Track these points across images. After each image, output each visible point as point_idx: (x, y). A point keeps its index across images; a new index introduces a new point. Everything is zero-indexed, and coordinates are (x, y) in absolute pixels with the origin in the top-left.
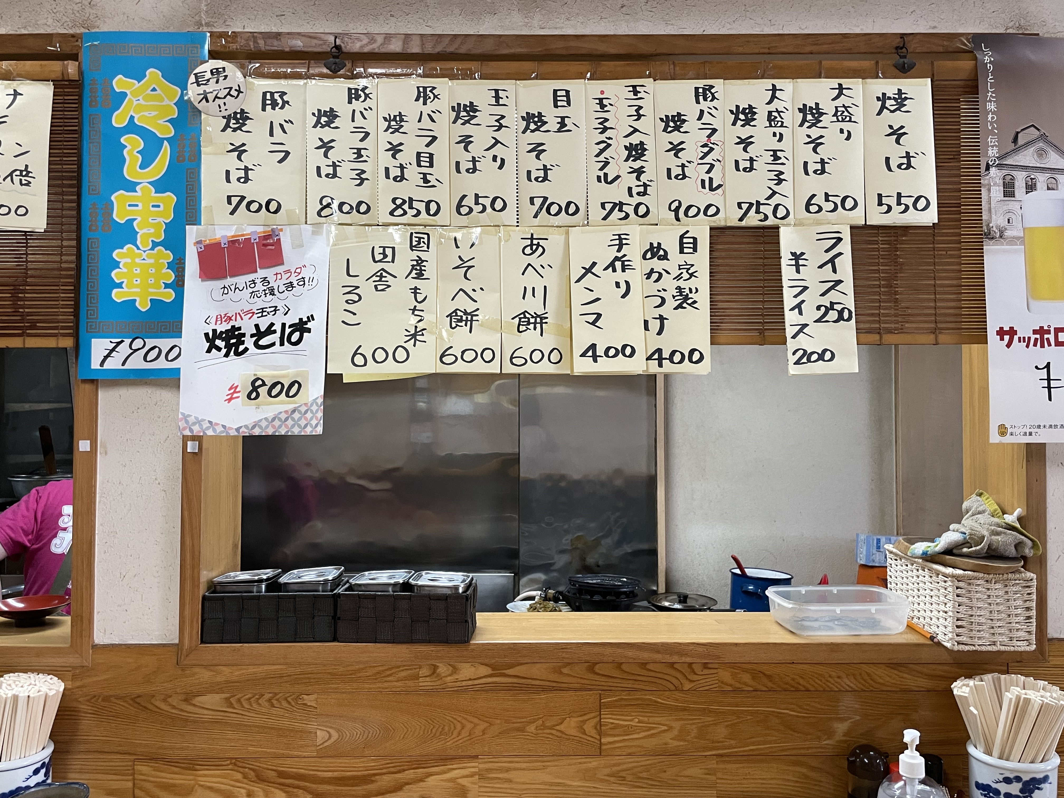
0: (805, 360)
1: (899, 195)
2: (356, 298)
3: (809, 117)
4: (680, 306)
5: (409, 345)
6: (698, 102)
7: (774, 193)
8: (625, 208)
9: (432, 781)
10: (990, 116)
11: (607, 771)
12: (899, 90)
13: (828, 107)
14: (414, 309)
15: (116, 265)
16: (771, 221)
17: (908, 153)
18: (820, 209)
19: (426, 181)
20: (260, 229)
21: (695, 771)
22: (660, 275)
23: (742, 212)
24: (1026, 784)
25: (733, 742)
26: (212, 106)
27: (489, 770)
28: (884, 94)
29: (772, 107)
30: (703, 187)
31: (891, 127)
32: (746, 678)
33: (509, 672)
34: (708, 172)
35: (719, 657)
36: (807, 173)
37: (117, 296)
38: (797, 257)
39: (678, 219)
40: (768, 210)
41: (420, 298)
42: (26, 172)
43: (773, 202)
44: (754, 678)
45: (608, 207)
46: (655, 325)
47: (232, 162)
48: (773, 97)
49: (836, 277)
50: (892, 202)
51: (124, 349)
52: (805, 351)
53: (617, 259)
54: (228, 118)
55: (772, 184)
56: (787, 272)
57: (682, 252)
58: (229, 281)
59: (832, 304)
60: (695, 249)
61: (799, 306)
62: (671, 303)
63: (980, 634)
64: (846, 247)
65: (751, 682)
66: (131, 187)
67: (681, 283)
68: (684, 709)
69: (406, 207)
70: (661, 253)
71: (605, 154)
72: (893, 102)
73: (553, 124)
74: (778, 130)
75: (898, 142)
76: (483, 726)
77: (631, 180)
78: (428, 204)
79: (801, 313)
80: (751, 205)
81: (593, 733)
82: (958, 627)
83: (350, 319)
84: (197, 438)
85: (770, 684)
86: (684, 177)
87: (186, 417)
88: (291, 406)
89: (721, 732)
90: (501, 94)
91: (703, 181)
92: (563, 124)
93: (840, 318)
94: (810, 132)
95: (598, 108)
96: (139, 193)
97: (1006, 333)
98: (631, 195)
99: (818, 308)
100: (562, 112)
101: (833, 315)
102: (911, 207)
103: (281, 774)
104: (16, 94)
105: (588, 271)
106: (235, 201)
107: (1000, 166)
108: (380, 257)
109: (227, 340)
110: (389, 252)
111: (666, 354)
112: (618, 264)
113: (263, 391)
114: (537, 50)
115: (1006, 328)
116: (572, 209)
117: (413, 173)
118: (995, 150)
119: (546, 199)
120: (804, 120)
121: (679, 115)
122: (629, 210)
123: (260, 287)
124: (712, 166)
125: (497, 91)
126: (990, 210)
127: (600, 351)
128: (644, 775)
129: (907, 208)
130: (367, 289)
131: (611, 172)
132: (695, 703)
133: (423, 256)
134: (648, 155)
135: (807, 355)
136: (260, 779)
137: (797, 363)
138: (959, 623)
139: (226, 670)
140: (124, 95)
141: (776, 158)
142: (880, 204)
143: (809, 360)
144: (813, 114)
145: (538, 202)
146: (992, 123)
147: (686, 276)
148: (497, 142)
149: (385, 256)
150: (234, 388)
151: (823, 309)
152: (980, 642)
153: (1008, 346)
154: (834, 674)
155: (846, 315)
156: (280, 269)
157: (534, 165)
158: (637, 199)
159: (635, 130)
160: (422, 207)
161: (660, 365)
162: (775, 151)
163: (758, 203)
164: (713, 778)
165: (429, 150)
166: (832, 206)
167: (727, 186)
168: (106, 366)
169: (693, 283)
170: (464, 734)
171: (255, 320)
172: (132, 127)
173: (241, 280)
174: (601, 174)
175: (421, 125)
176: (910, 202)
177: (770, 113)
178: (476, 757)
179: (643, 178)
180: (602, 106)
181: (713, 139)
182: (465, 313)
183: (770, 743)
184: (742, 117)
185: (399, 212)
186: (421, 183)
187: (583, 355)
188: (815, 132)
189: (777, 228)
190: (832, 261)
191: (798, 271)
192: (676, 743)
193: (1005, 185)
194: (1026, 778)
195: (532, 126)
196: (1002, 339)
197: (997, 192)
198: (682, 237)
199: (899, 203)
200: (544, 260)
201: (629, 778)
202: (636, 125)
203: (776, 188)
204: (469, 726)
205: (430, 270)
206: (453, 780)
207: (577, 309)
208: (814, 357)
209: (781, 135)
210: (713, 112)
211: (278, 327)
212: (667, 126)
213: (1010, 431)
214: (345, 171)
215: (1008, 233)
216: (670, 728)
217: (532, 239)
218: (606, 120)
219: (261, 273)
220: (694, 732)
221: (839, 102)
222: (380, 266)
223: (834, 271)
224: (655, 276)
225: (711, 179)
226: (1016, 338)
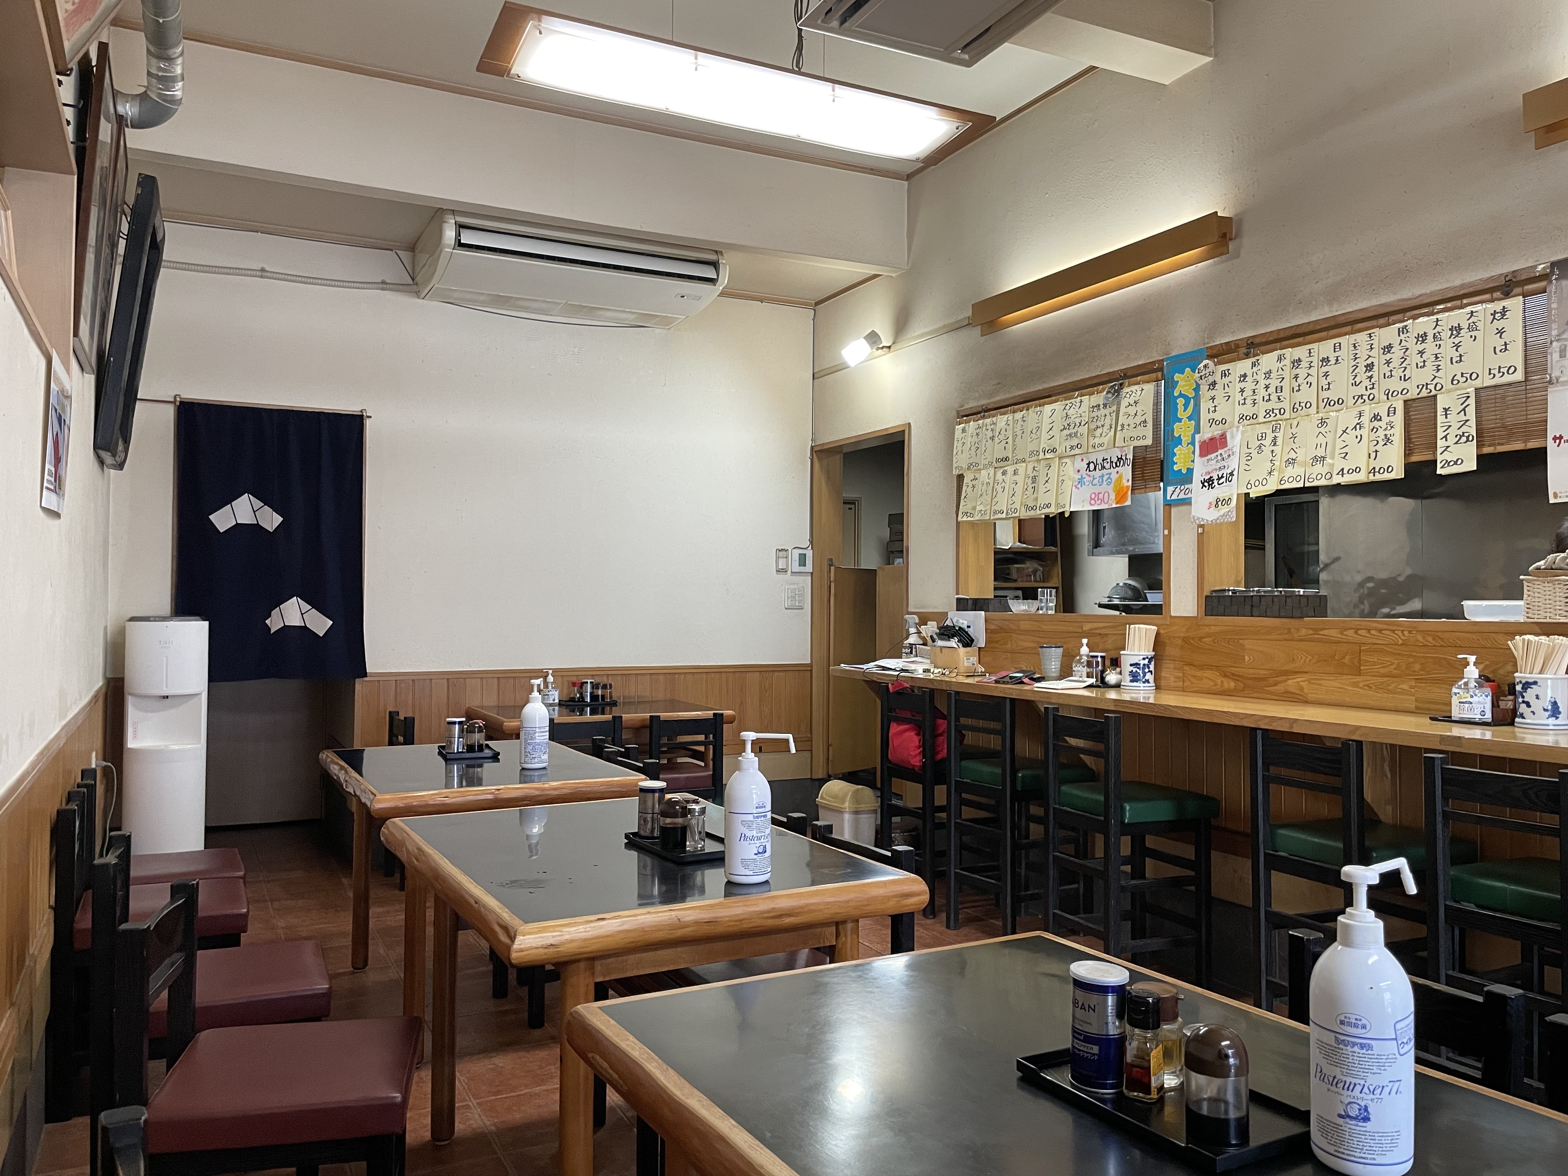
0: (1446, 465)
1: (1500, 367)
2: (1250, 458)
3: (1455, 332)
4: (1385, 444)
5: (1268, 478)
6: (1399, 336)
7: (1435, 377)
8: (1364, 397)
9: (1290, 682)
10: (1553, 312)
11: (1364, 683)
12: (1504, 307)
13: (1465, 325)
14: (1271, 461)
15: (1175, 455)
16: (1434, 393)
17: (1505, 342)
18: (1459, 382)
19: (1279, 399)
20: (1220, 432)
21: (1405, 686)
22: (1377, 429)
23: (1419, 390)
24: (1524, 685)
25: (1423, 672)
26: (1204, 381)
27: (1312, 679)
28: (1495, 311)
29: (1436, 331)
30: (1401, 380)
31: (1497, 329)
32: (1430, 639)
33: (1321, 633)
34: (1403, 372)
35: (1416, 628)
36: (1452, 363)
37: (1176, 468)
38: (1446, 410)
39: (1388, 399)
40: (1431, 387)
41: (1274, 455)
42: (1145, 422)
43: (1434, 382)
44: (1434, 639)
45: (1356, 398)
46: (1373, 455)
47: (1210, 405)
48: (1437, 325)
49: (1466, 418)
50: (1496, 372)
51: (1178, 490)
52: (1447, 461)
53: (1358, 424)
54: (1210, 385)
55: (1434, 373)
56: (1440, 419)
57: (1388, 416)
58: (1209, 457)
59: (1463, 433)
60: (1394, 413)
61: (1446, 437)
62: (1381, 443)
63: (1539, 612)
64: (1472, 401)
65: (1432, 641)
66: (1180, 420)
67: (1387, 432)
68: (1399, 654)
69: (1271, 413)
70: (1379, 417)
71: (1356, 372)
72: (1500, 315)
73: (1333, 361)
74: (1438, 343)
75: (1501, 337)
76: (1310, 657)
77: (1367, 383)
78: (1280, 410)
79: (1446, 440)
80: (1423, 385)
81: (1357, 664)
82: (1528, 608)
83: (1247, 468)
84: (1202, 526)
85: (1442, 643)
86: (1392, 376)
87: (1194, 517)
88: (1228, 510)
89: (1417, 667)
90: (1312, 351)
91: (1401, 377)
92: (1337, 360)
93: (1468, 440)
94: (1454, 340)
95: (1353, 348)
96: (1183, 423)
97: (1558, 438)
98: (1367, 390)
99: (1456, 436)
100: (1337, 354)
101: (1464, 439)
102: (1506, 373)
103: (1233, 674)
104: (1142, 390)
105: (1344, 432)
106: (1211, 421)
107: (1558, 340)
108: (1260, 438)
109: (1208, 482)
110: (1264, 435)
111: (1377, 470)
112: (1358, 426)
113: (1220, 503)
114: (1332, 323)
115: (1558, 436)
116: (1341, 401)
117: (1274, 397)
118: (1556, 331)
119: (1328, 399)
120: (1452, 334)
121: (1390, 344)
122: (1365, 397)
123: (1219, 458)
124: (1406, 368)
125: (1310, 350)
126: (1552, 368)
127: (1345, 471)
128: (1381, 687)
129: (1504, 373)
130: (1254, 454)
131: (1358, 380)
132: (1404, 651)
133: (1277, 435)
134: (1375, 368)
135: (1448, 463)
136: (1225, 676)
137: (1442, 467)
138: (1528, 606)
139: (1213, 627)
140: (1178, 381)
141: (1437, 358)
142: (1490, 374)
143: (1448, 466)
144: (1456, 330)
145: (1325, 400)
146: (1554, 315)
147: (1389, 428)
148: (1309, 375)
149: (1262, 437)
150: (1210, 503)
151: (1459, 437)
152: (1539, 616)
153: (1558, 446)
154: (1475, 638)
155: (1471, 438)
156: (1226, 449)
157: (1324, 382)
158: (1369, 392)
159: (1370, 356)
160: (1277, 412)
161: (1374, 475)
162: (1436, 355)
163: (1427, 384)
164: (1413, 690)
165: (1281, 384)
166: (1465, 379)
167: (1412, 378)
168: (1172, 498)
169: (1391, 432)
170: (1302, 661)
171: (1218, 473)
172: (1181, 395)
173: (1213, 456)
174: (1353, 382)
175: (1278, 373)
176: (1505, 370)
177: (1435, 334)
178: (1307, 672)
179: (1373, 380)
180: (1355, 347)
181: (1406, 354)
182: (1292, 459)
183: (1442, 674)
184: (1420, 339)
185: (1268, 416)
186: (1277, 400)
187: (1338, 474)
188: (1457, 340)
189: (1435, 396)
190: (1464, 410)
191: (1446, 418)
192: (1396, 672)
193: (1560, 351)
194: (1523, 681)
195: (1324, 364)
196: (1555, 442)
197: (1556, 356)
198: (1389, 408)
199: (1499, 372)
200: (1327, 429)
201: (1374, 687)
202: (1370, 354)
203: (1436, 375)
204: (1304, 658)
205: (1279, 441)
206: (1298, 682)
207: (1338, 451)
208: (1452, 463)
209: (1440, 345)
210: (1407, 339)
211: (1225, 475)
212: (1384, 351)
213: (1559, 495)
214: (1249, 401)
215: (1561, 380)
216: (1392, 664)
217: (1322, 419)
218: (1357, 354)
219: (1220, 451)
220: (1404, 667)
221: (1471, 321)
222: (1260, 442)
223: (1465, 415)
224: (1375, 430)
225: (1405, 375)
226: (1563, 440)
